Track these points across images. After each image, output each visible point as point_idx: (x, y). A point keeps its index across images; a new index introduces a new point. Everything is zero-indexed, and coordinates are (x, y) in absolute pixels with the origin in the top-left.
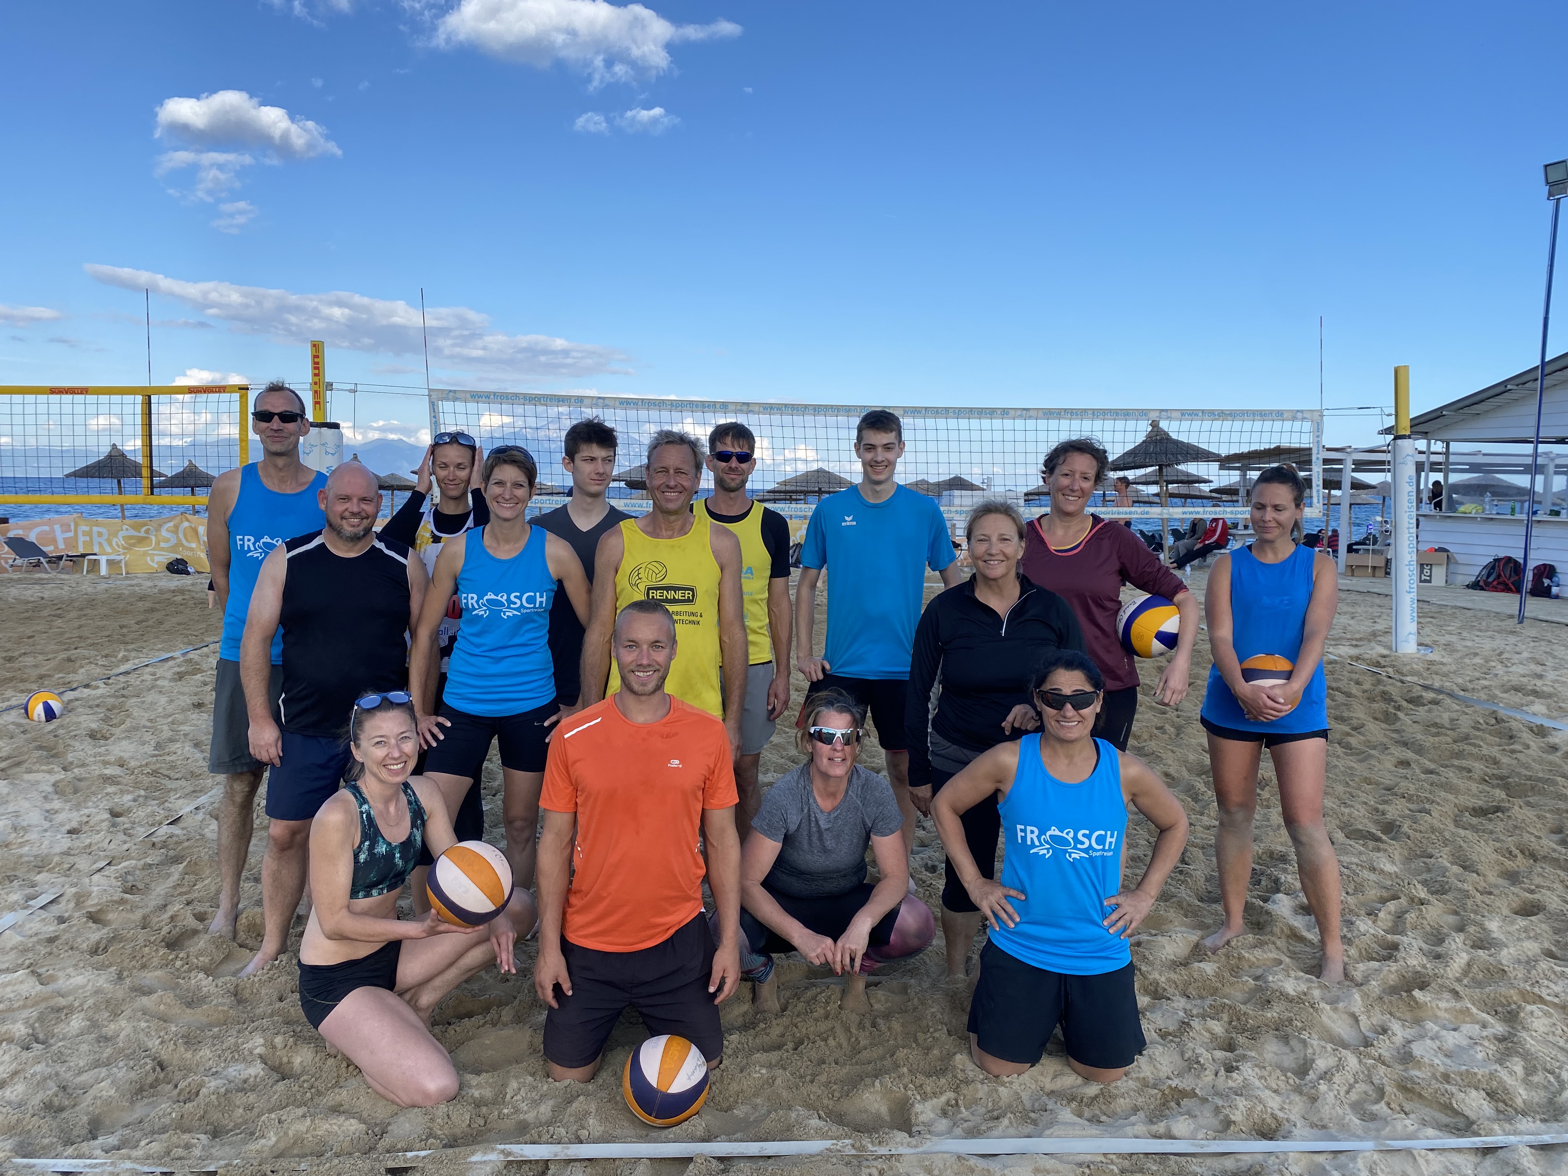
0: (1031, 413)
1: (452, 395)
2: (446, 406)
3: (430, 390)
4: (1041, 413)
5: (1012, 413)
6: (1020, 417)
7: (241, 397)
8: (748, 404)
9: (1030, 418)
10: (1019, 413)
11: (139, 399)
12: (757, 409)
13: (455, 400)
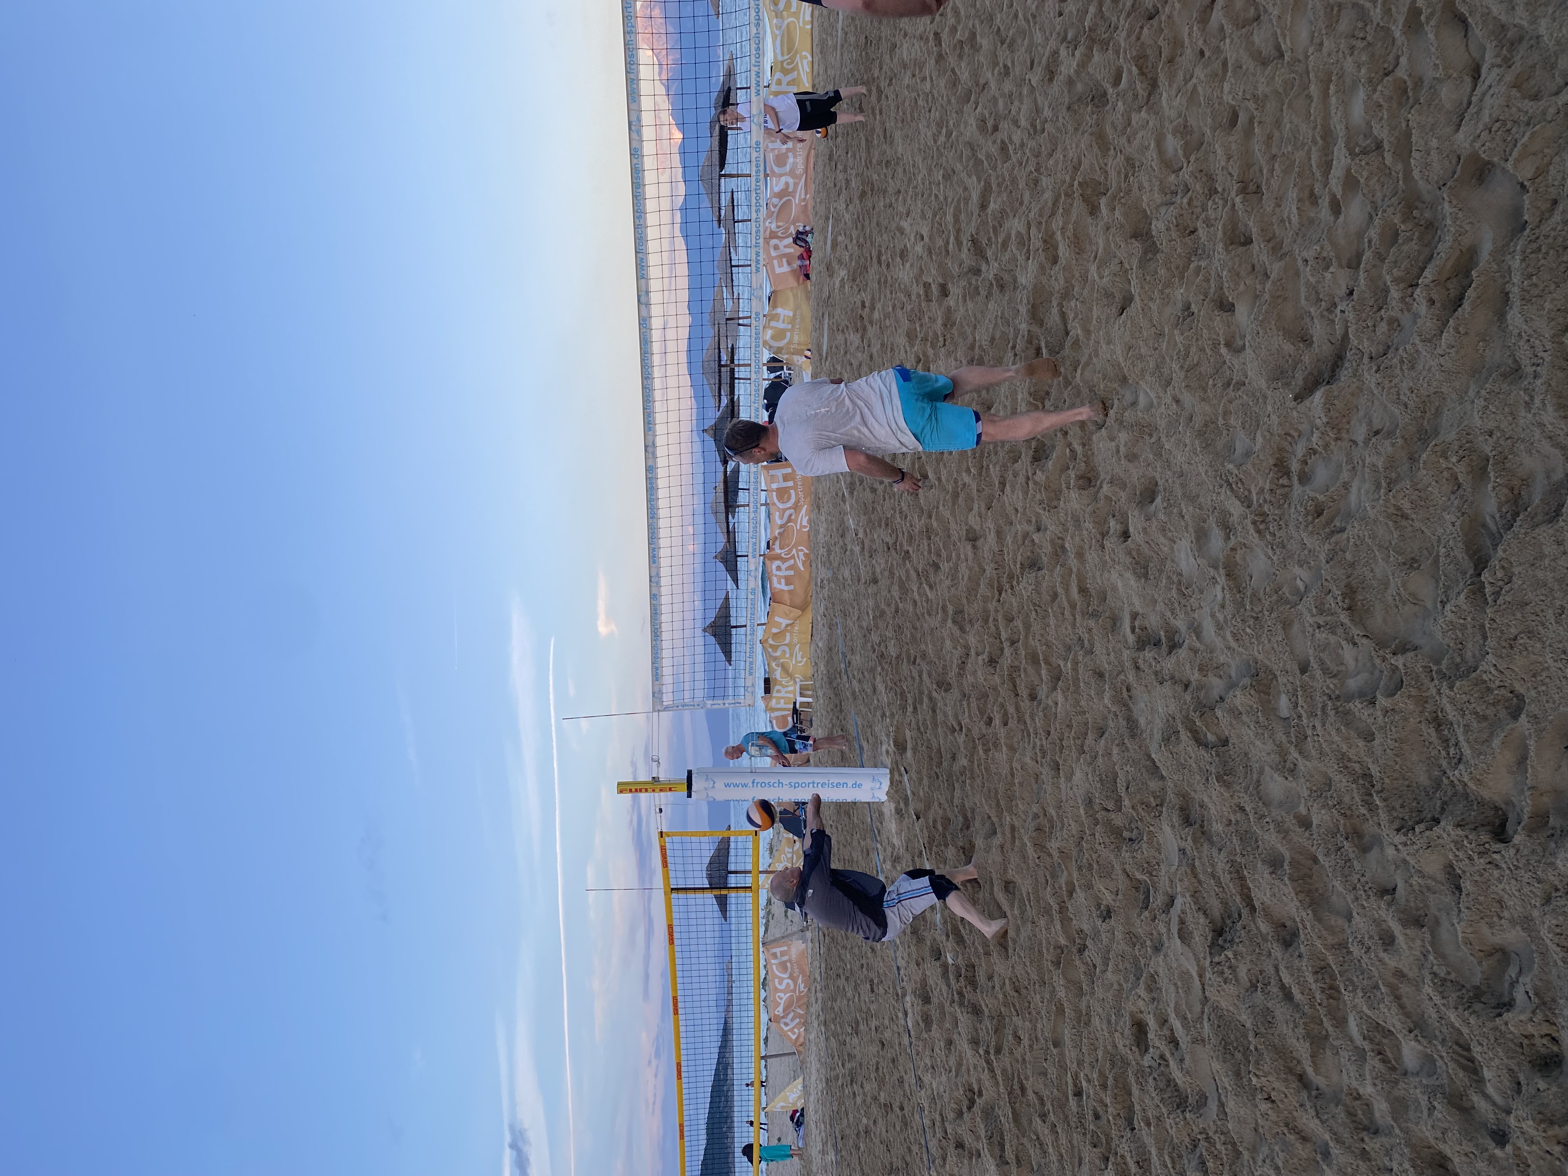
0: (634, 119)
1: (657, 695)
2: (667, 699)
3: (654, 711)
4: (633, 106)
5: (634, 145)
6: (639, 132)
7: (668, 836)
8: (646, 447)
9: (639, 120)
10: (634, 135)
11: (674, 895)
12: (650, 438)
13: (661, 692)
